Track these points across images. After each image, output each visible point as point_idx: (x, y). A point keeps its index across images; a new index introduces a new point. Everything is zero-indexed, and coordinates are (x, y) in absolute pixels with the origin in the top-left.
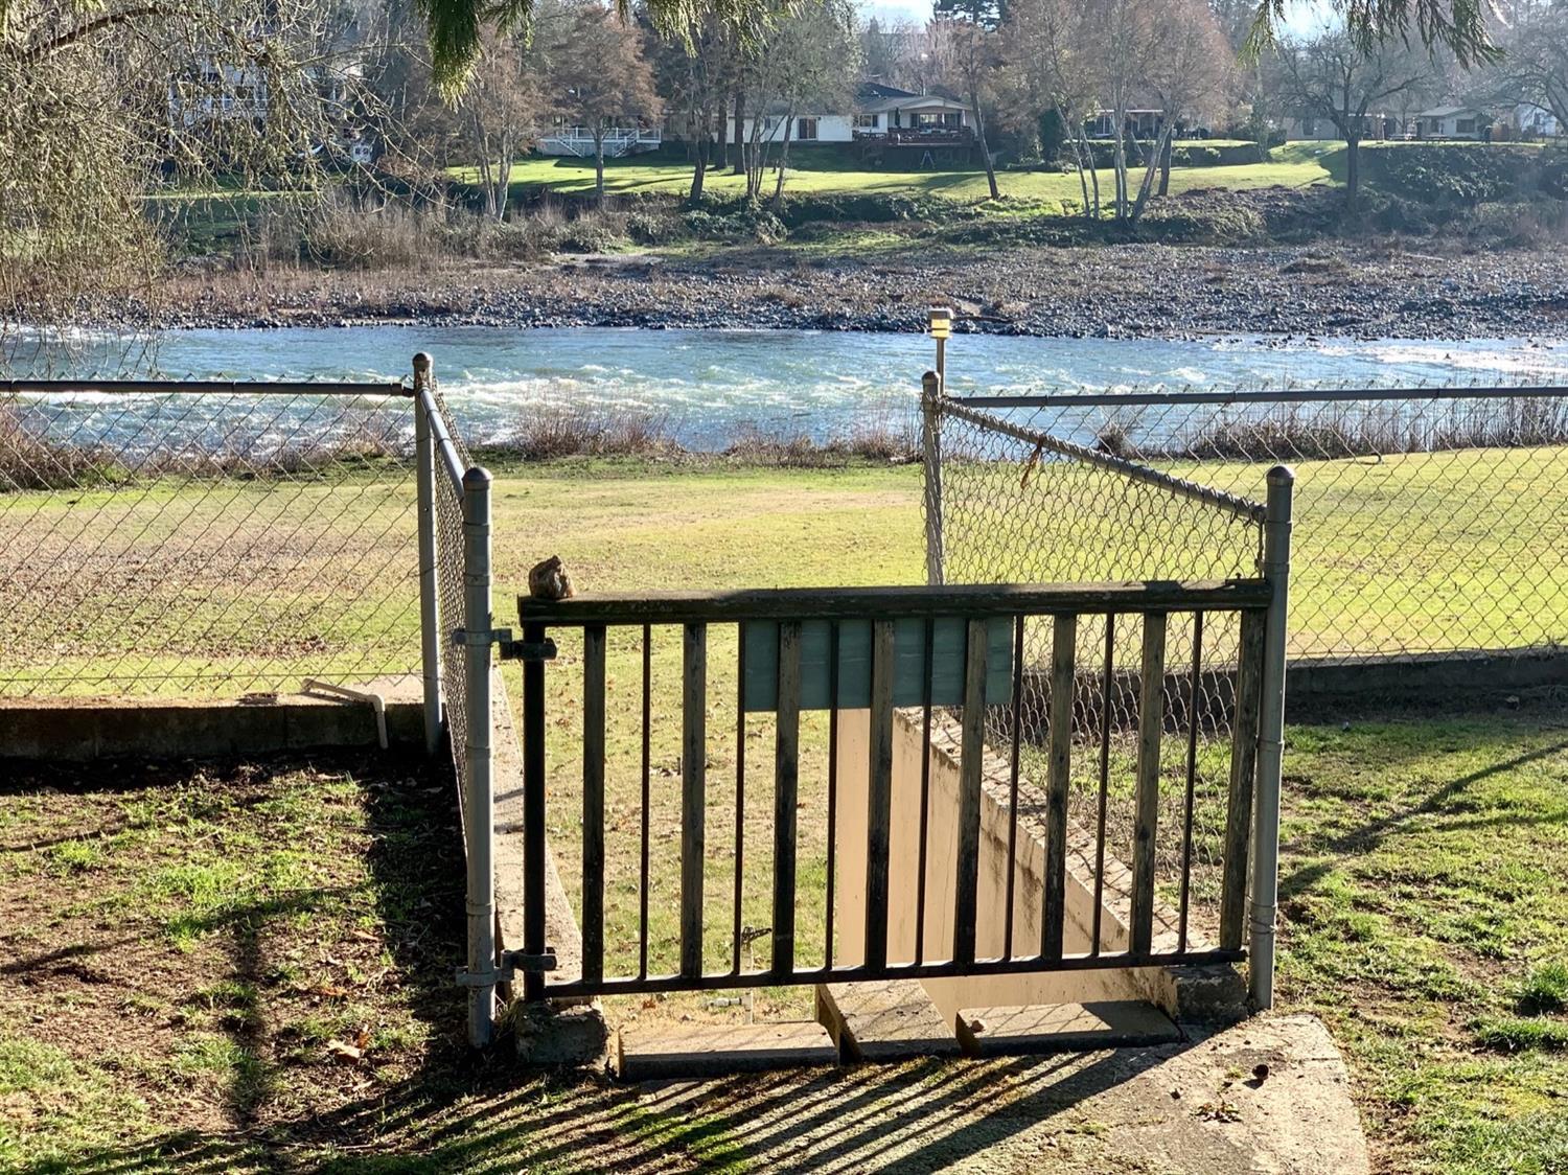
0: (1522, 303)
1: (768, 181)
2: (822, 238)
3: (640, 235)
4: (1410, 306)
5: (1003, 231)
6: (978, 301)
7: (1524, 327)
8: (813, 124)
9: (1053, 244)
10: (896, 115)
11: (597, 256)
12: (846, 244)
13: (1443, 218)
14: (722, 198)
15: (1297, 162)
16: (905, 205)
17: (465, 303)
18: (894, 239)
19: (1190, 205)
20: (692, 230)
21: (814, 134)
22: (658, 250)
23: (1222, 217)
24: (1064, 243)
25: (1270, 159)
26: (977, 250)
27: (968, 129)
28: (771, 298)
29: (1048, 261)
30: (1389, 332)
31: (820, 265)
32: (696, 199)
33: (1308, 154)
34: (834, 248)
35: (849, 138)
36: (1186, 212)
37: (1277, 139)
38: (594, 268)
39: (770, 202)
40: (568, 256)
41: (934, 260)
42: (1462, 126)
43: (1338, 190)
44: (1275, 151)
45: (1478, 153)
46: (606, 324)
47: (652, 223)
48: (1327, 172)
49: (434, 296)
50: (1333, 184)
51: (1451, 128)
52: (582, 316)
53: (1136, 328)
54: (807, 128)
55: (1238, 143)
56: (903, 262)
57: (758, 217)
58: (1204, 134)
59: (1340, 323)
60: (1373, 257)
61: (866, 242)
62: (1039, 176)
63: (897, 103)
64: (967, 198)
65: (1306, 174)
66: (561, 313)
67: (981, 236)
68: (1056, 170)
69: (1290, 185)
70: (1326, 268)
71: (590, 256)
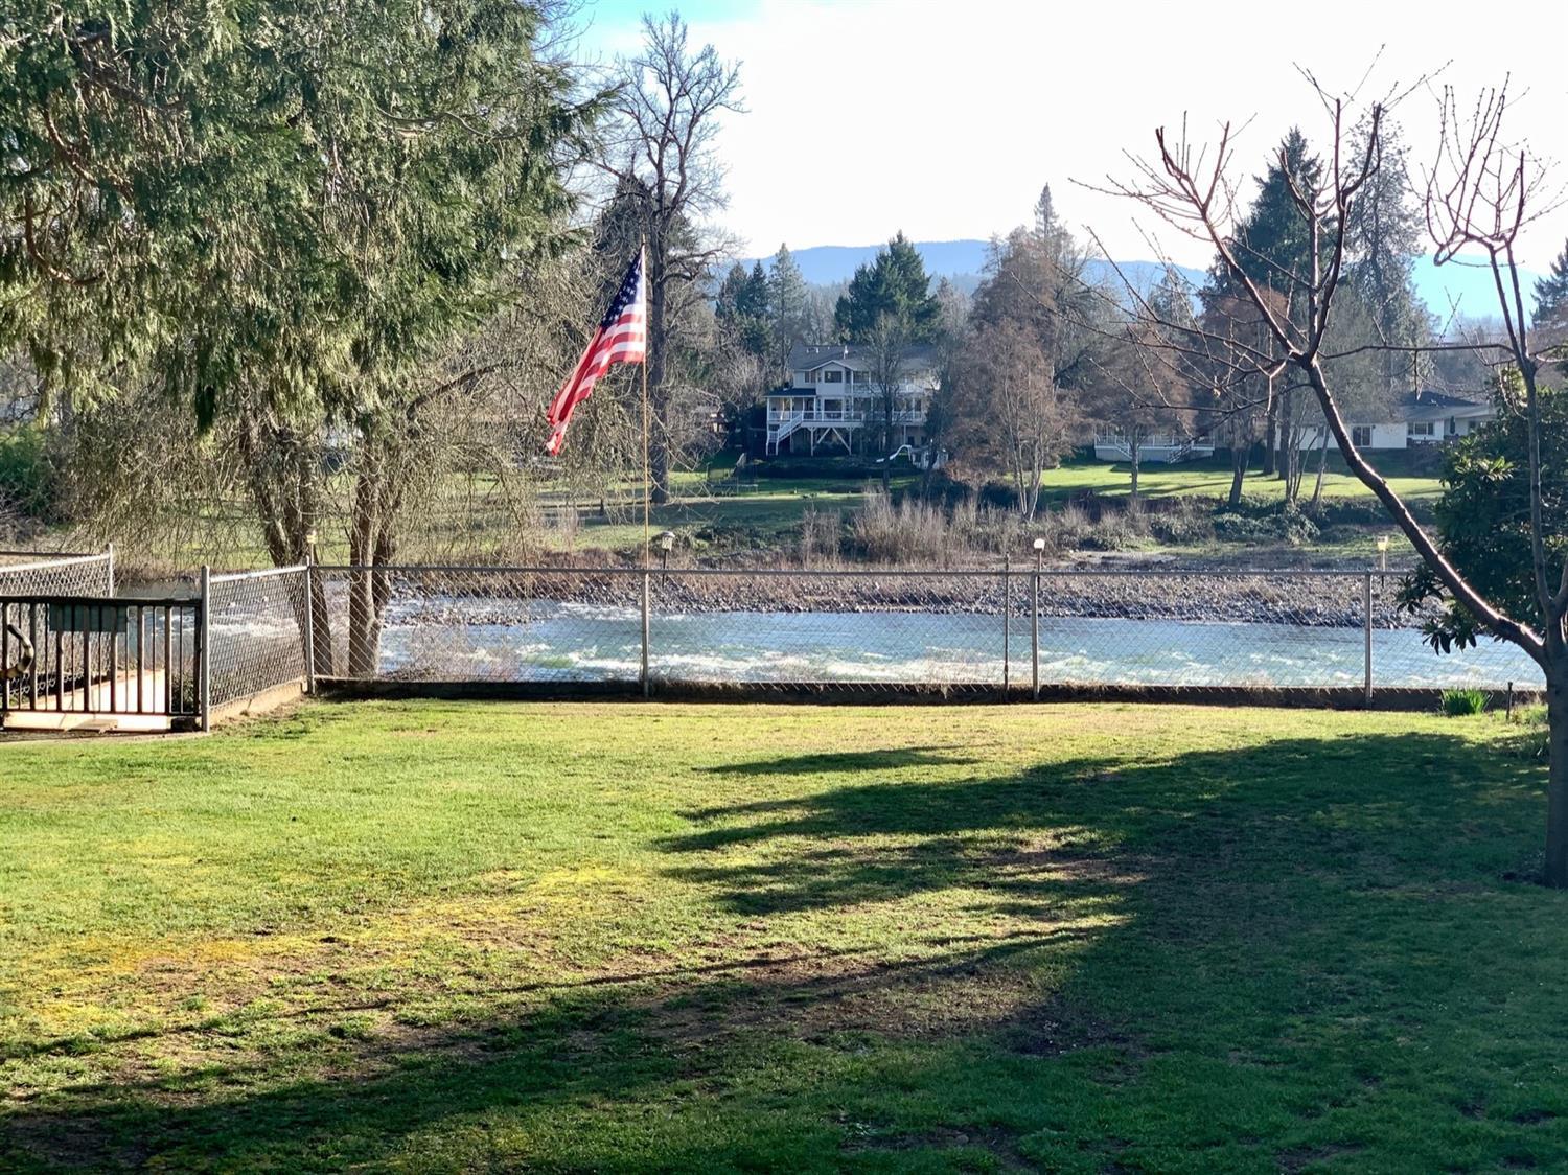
1: (1307, 486)
2: (1343, 541)
3: (1163, 535)
8: (1367, 431)
10: (1451, 424)
11: (1113, 553)
14: (1261, 502)
17: (971, 593)
20: (1222, 532)
21: (1367, 441)
22: (1176, 549)
28: (1255, 594)
31: (1326, 565)
32: (1234, 503)
35: (1403, 445)
38: (1107, 564)
39: (1309, 507)
40: (1085, 553)
46: (1089, 614)
47: (1177, 525)
49: (944, 586)
52: (1072, 606)
54: (1360, 436)
57: (1293, 520)
63: (1455, 411)
71: (1107, 554)
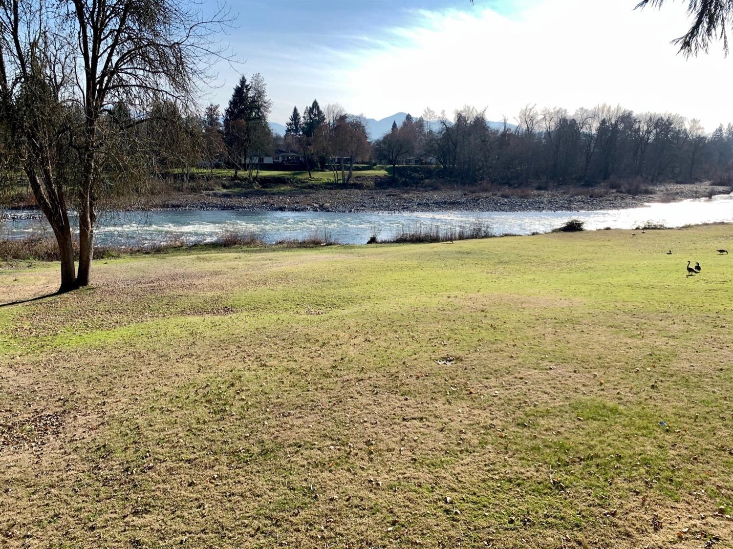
0: (445, 203)
1: (254, 173)
2: (271, 187)
3: (224, 187)
4: (419, 204)
5: (316, 186)
6: (317, 203)
7: (447, 209)
8: (263, 159)
9: (329, 189)
10: (283, 157)
11: (215, 192)
12: (278, 189)
13: (417, 183)
14: (243, 177)
15: (380, 170)
16: (288, 179)
17: (184, 204)
18: (289, 188)
19: (357, 180)
20: (237, 186)
21: (263, 161)
22: (230, 190)
23: (365, 183)
24: (331, 189)
25: (374, 169)
26: (311, 191)
27: (301, 161)
28: (265, 203)
29: (330, 193)
30: (416, 210)
31: (273, 194)
32: (236, 177)
33: (382, 168)
34: (275, 190)
35: (272, 162)
36: (357, 182)
37: (375, 165)
38: (215, 195)
39: (255, 178)
40: (207, 192)
41: (302, 193)
42: (416, 162)
43: (390, 177)
44: (374, 167)
45: (421, 168)
46: (224, 210)
47: (227, 183)
48: (386, 172)
49: (175, 202)
50: (389, 175)
51: (414, 162)
52: (217, 207)
53: (357, 210)
54: (261, 160)
55: (366, 165)
56: (294, 193)
57: (253, 182)
58: (358, 163)
59: (405, 208)
60: (406, 192)
61: (282, 188)
62: (320, 173)
63: (283, 154)
64: (304, 178)
65: (383, 172)
66: (211, 207)
67: (311, 187)
68: (324, 171)
69: (379, 175)
70: (396, 195)
71: (213, 192)
